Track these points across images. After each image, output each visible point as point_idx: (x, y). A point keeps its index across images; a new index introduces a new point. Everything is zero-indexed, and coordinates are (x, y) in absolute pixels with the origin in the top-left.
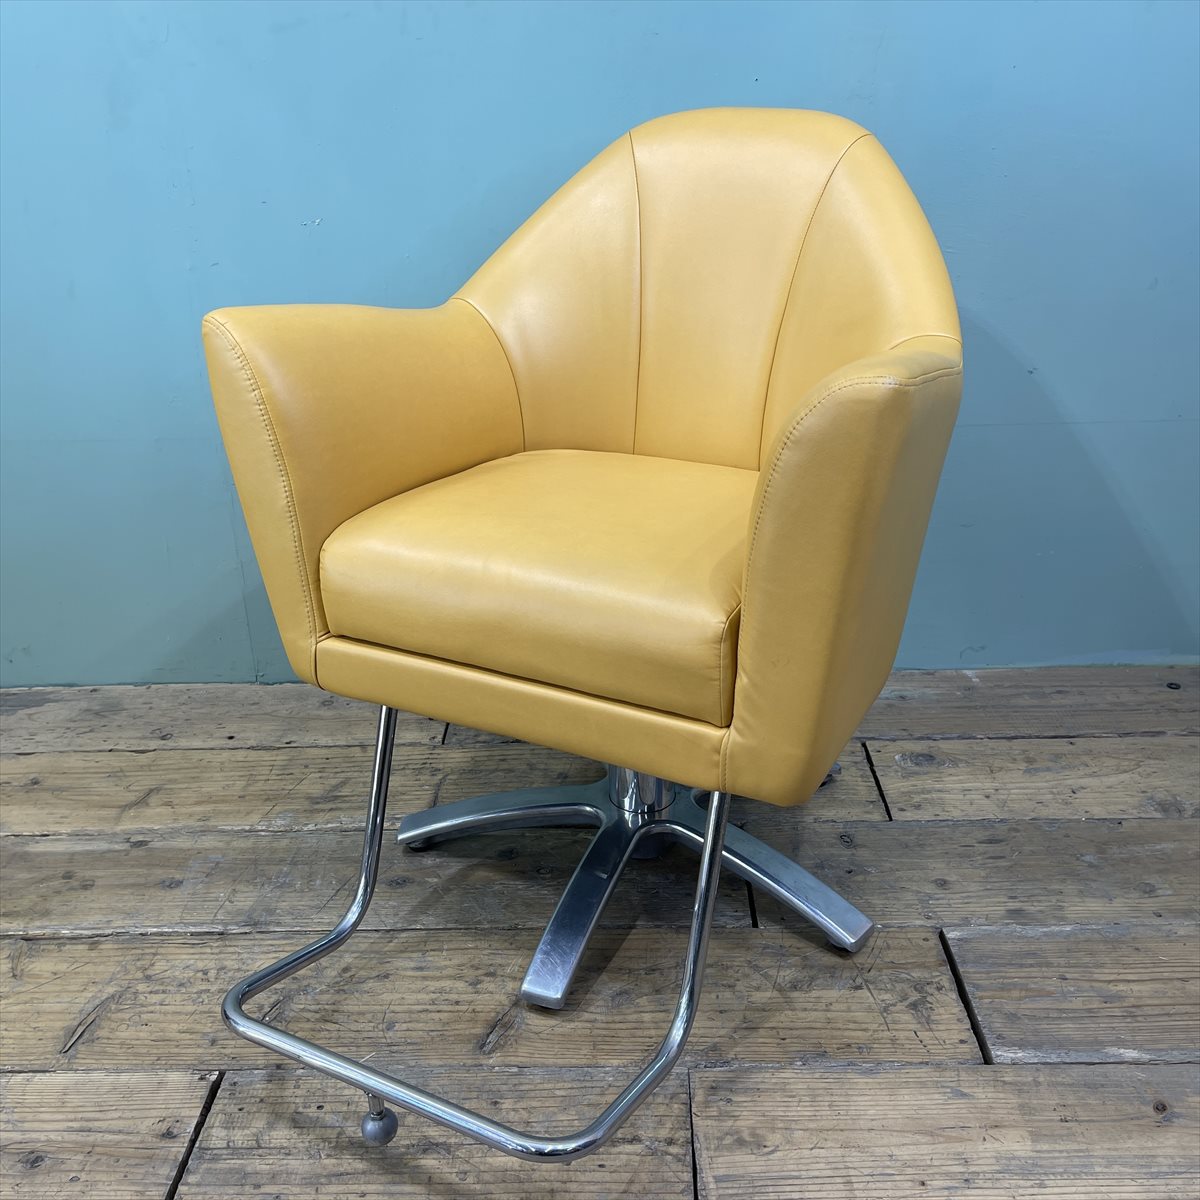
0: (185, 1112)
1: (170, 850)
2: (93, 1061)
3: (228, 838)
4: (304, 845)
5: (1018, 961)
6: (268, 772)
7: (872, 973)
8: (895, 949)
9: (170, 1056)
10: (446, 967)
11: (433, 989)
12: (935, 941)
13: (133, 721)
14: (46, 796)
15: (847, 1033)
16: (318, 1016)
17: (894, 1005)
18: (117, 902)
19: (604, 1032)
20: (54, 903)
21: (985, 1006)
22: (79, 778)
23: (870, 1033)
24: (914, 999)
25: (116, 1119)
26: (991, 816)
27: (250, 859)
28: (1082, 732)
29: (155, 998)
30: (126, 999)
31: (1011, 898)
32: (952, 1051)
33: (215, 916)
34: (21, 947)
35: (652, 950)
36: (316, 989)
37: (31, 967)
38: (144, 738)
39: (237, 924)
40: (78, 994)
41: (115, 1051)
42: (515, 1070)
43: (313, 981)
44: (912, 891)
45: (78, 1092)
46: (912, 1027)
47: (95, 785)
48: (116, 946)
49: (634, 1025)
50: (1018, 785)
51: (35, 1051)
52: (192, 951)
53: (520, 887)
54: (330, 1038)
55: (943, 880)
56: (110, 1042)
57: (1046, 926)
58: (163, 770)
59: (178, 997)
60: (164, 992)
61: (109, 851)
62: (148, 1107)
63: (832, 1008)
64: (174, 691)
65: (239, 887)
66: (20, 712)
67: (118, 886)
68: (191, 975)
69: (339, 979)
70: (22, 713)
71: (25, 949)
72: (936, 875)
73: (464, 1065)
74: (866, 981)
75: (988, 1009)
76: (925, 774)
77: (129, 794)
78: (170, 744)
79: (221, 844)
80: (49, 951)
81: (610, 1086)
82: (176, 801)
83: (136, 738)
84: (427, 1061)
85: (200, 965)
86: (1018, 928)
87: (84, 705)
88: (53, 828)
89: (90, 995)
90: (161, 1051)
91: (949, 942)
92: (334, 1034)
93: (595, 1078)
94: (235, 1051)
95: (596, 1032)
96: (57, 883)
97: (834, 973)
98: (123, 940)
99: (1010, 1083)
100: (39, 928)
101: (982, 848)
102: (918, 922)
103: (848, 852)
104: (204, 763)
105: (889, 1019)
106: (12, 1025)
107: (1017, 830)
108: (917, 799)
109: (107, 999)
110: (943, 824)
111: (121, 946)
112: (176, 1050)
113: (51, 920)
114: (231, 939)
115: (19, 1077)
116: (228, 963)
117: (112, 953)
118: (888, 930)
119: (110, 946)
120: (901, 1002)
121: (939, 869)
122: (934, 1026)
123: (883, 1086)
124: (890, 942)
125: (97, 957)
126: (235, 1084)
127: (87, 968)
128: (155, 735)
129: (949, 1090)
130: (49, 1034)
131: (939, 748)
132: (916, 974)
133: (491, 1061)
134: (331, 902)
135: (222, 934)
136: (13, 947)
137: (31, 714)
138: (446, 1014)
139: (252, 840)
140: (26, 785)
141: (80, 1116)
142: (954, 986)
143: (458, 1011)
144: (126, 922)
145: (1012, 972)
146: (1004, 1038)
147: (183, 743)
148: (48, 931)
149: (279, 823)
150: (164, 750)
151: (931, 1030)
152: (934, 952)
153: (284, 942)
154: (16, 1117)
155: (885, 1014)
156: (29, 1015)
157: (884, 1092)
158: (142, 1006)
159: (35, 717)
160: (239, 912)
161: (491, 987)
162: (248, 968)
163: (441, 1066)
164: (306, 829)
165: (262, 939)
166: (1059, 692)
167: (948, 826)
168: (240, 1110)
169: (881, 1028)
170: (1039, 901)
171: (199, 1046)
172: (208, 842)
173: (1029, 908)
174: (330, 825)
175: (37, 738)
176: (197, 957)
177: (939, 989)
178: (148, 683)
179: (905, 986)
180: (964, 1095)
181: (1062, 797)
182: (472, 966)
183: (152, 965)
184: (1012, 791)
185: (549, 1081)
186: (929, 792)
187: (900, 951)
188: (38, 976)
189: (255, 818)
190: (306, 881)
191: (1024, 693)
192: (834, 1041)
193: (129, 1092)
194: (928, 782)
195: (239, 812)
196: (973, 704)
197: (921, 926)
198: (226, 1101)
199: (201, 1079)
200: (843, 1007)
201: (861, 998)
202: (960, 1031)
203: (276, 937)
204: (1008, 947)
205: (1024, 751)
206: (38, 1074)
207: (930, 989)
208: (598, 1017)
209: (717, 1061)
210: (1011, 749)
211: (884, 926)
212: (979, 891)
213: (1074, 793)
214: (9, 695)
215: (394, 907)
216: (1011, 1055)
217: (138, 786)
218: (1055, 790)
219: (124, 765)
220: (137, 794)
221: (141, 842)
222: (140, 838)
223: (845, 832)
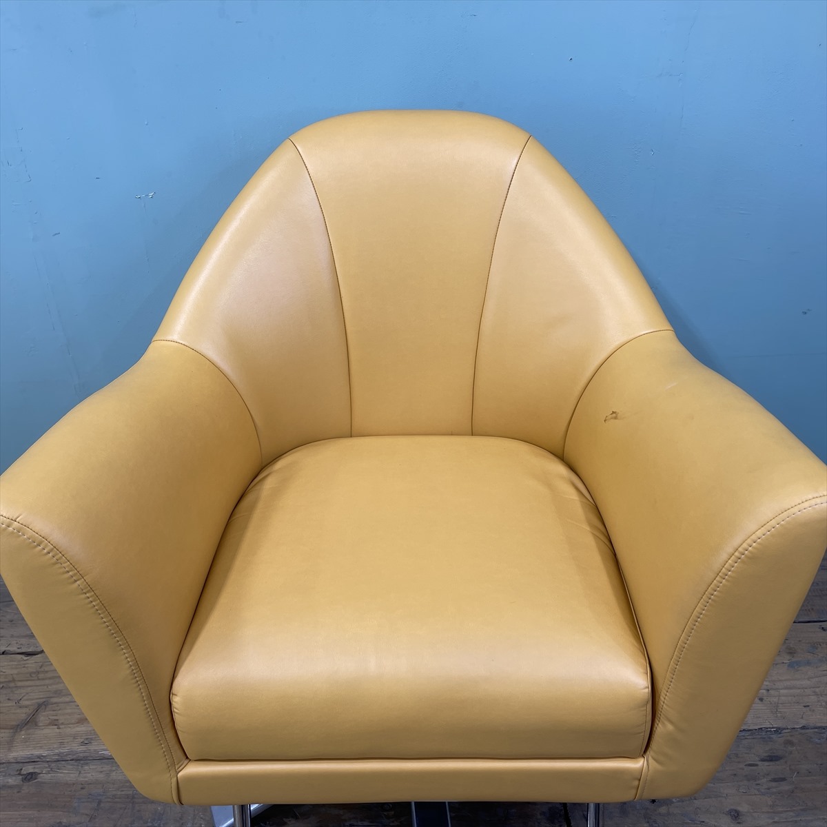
1: (56, 785)
26: (768, 725)
27: (128, 796)
50: (785, 684)
55: (736, 811)
61: (4, 787)
72: (728, 804)
77: (18, 710)
79: (102, 776)
82: (61, 719)
101: (764, 767)
107: (790, 743)
121: (731, 795)
172: (91, 773)
184: (781, 691)
217: (27, 700)
218: (817, 690)
219: (15, 671)
220: (27, 710)
221: (31, 774)
222: (29, 769)
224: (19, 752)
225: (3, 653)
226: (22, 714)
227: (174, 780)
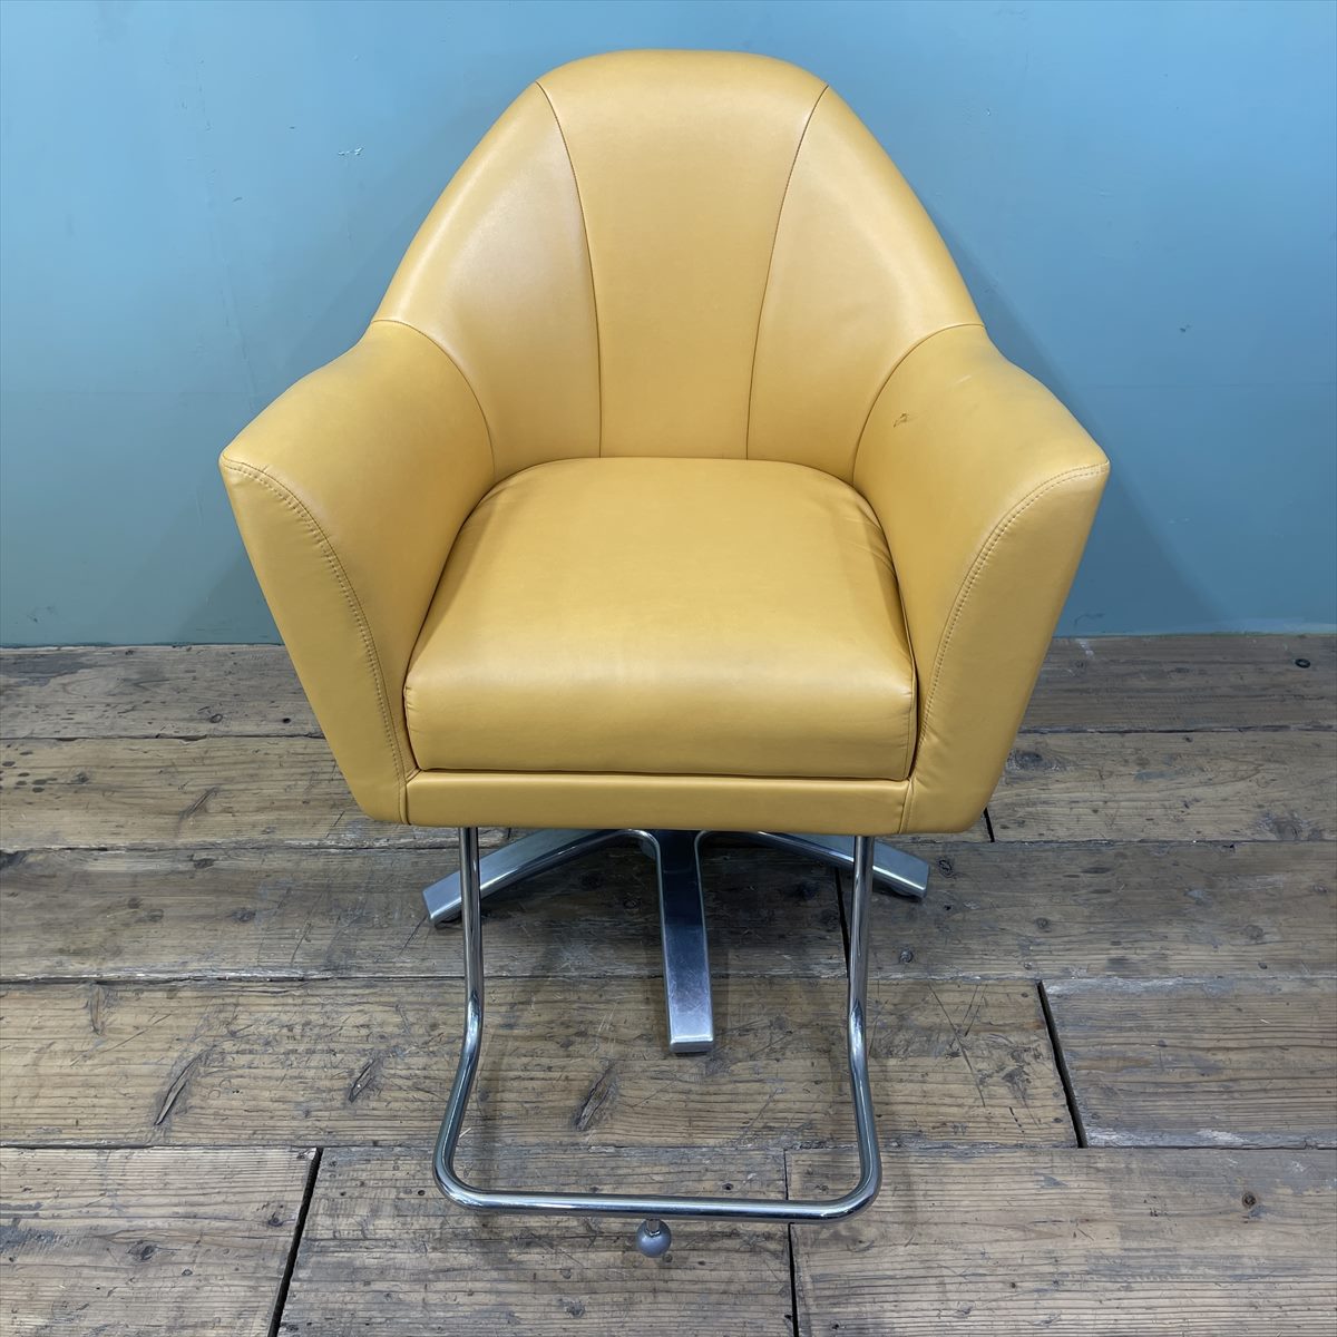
0: (289, 1197)
1: (236, 872)
2: (189, 1135)
3: (295, 857)
4: (378, 867)
5: (1117, 1024)
6: (330, 770)
7: (970, 1036)
8: (994, 1006)
9: (265, 1129)
10: (537, 1024)
11: (524, 1052)
12: (1034, 996)
13: (177, 696)
14: (96, 797)
15: (943, 1109)
16: (410, 1083)
17: (990, 1076)
18: (188, 938)
19: (699, 1106)
20: (124, 939)
21: (1082, 1078)
22: (129, 775)
23: (966, 1109)
24: (1012, 1068)
25: (220, 1203)
26: (1099, 837)
27: (323, 885)
28: (1200, 726)
29: (243, 1060)
30: (213, 1060)
31: (1114, 943)
32: (1047, 1131)
33: (293, 958)
34: (98, 994)
35: (744, 1005)
36: (405, 1050)
37: (111, 1019)
38: (191, 720)
39: (317, 968)
40: (164, 1054)
41: (212, 1123)
42: (611, 1150)
43: (401, 1041)
44: (1013, 934)
45: (179, 1172)
46: (1009, 1102)
47: (148, 784)
48: (195, 994)
49: (730, 1097)
50: (1128, 796)
51: (128, 1122)
52: (273, 1001)
53: (607, 924)
54: (424, 1110)
55: (1045, 920)
56: (203, 1112)
57: (1148, 979)
58: (218, 765)
59: (266, 1058)
60: (251, 1052)
61: (173, 872)
62: (250, 1189)
63: (927, 1078)
64: (218, 654)
65: (316, 921)
66: (52, 680)
67: (188, 917)
68: (276, 1031)
69: (427, 1038)
70: (55, 682)
71: (102, 996)
72: (1037, 914)
73: (561, 1144)
74: (963, 1047)
75: (1084, 1082)
76: (1031, 779)
77: (183, 796)
78: (221, 728)
79: (290, 864)
80: (127, 999)
81: (707, 1170)
82: (236, 807)
83: (184, 719)
84: (524, 1139)
85: (285, 1018)
86: (1120, 982)
87: (121, 672)
88: (109, 841)
89: (176, 1055)
90: (256, 1123)
91: (1049, 999)
92: (427, 1106)
93: (692, 1161)
94: (330, 1124)
95: (691, 1105)
96: (125, 912)
97: (931, 1036)
98: (202, 987)
99: (1103, 1171)
100: (113, 970)
101: (1086, 878)
102: (1018, 974)
103: (947, 883)
104: (260, 755)
105: (985, 1094)
106: (102, 1090)
107: (1124, 856)
108: (1021, 812)
109: (194, 1059)
110: (1047, 847)
111: (200, 994)
112: (271, 1123)
113: (124, 960)
114: (312, 987)
115: (117, 1154)
116: (313, 1017)
117: (192, 1003)
118: (986, 982)
119: (189, 994)
120: (997, 1072)
121: (1041, 905)
122: (1029, 1102)
123: (978, 1173)
124: (988, 998)
125: (177, 1008)
126: (334, 1164)
127: (170, 1021)
128: (204, 716)
129: (1042, 1178)
130: (140, 1102)
131: (1047, 745)
132: (1015, 1038)
133: (587, 1139)
134: (412, 942)
135: (302, 980)
136: (90, 994)
137: (64, 685)
138: (539, 1082)
139: (322, 860)
140: (73, 783)
141: (184, 1199)
142: (1052, 1054)
143: (550, 1079)
144: (202, 964)
145: (1110, 1036)
146: (1099, 1117)
147: (236, 727)
148: (122, 974)
149: (349, 837)
150: (214, 736)
151: (1027, 1106)
152: (1032, 1012)
153: (367, 991)
154: (120, 1201)
155: (981, 1087)
156: (116, 1079)
157: (977, 1180)
158: (231, 1069)
159: (69, 688)
160: (317, 954)
161: (583, 1049)
162: (334, 1023)
163: (538, 1145)
165: (345, 987)
166: (1179, 671)
167: (1053, 850)
168: (342, 1194)
169: (977, 1104)
170: (1142, 948)
171: (294, 1118)
172: (276, 861)
173: (1133, 957)
174: (402, 841)
175: (77, 718)
176: (280, 1008)
177: (1036, 1057)
178: (188, 644)
179: (1002, 1053)
180: (1057, 1184)
181: (1175, 812)
182: (562, 1024)
183: (235, 1018)
184: (1123, 803)
185: (646, 1165)
186: (1034, 804)
187: (997, 1010)
188: (119, 1031)
189: (322, 831)
190: (384, 914)
191: (1141, 671)
192: (930, 1119)
193: (230, 1173)
194: (1034, 792)
195: (305, 822)
196: (1085, 686)
197: (1020, 978)
198: (327, 1184)
199: (301, 1157)
200: (939, 1077)
201: (957, 1067)
202: (1056, 1108)
203: (357, 984)
204: (1108, 1006)
205: (1137, 750)
206: (136, 1151)
207: (1027, 1057)
208: (694, 1088)
209: (813, 1141)
210: (1123, 747)
211: (983, 978)
212: (1082, 934)
213: (1187, 806)
214: (36, 656)
216: (1105, 1137)
217: (193, 786)
218: (1166, 803)
219: (175, 756)
220: (194, 796)
221: (205, 860)
222: (204, 855)
223: (945, 857)
224: (188, 838)
225: (157, 737)
226: (188, 801)
227: (403, 789)
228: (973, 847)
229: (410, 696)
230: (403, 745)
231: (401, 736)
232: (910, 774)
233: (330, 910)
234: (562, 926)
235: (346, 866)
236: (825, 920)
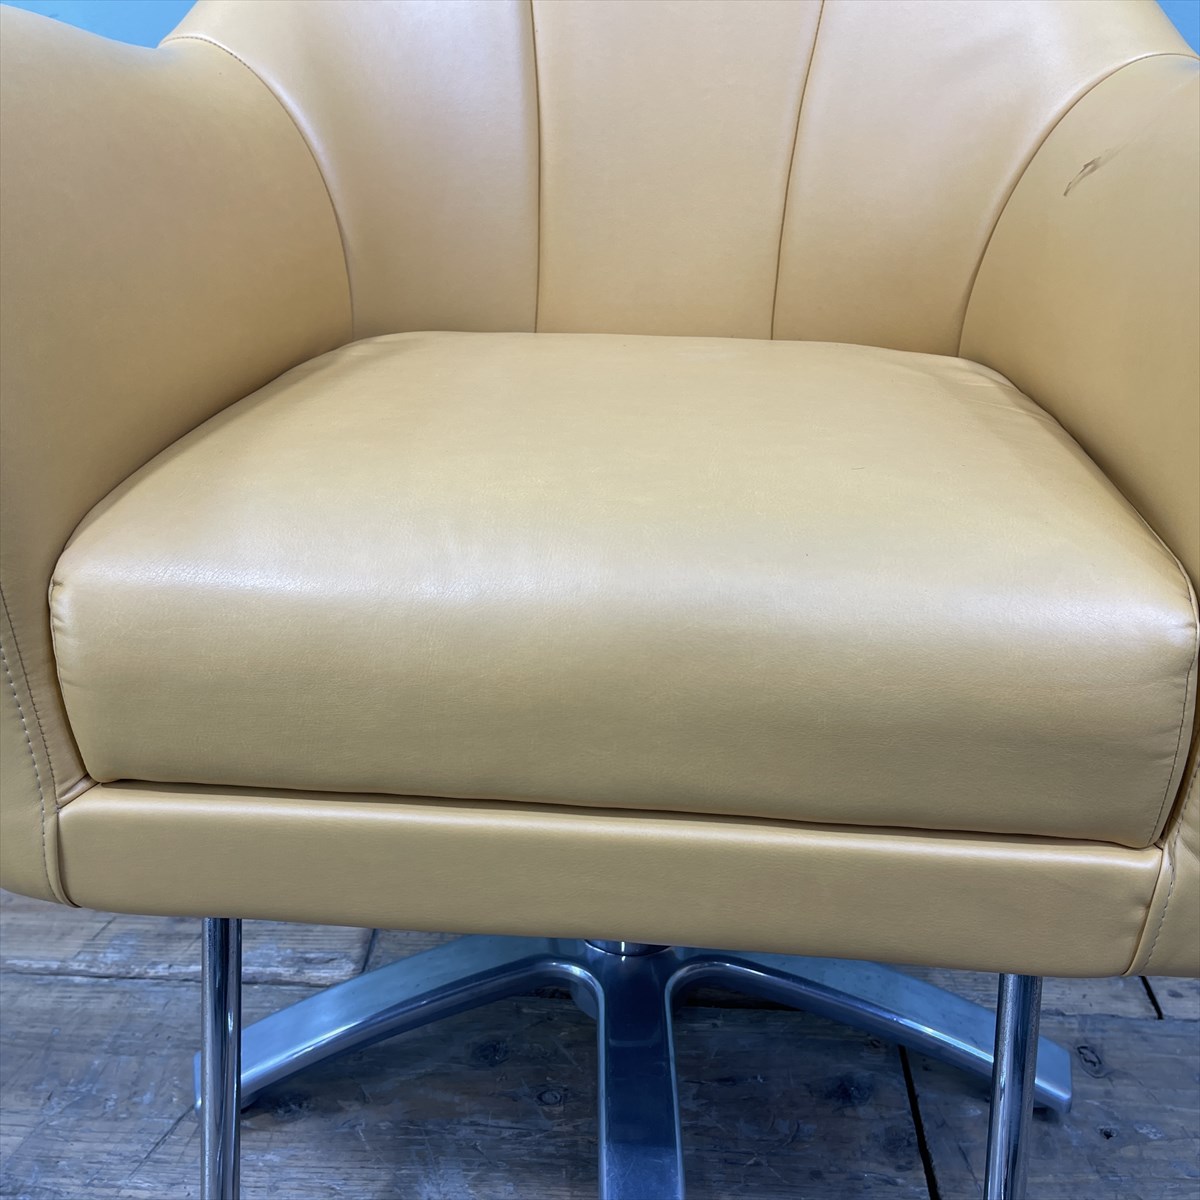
3: (14, 987)
4: (141, 1010)
27: (42, 1037)
53: (506, 1134)
103: (1098, 1087)
134: (161, 1148)
139: (55, 994)
149: (110, 959)
164: (152, 973)
174: (193, 969)
189: (72, 945)
190: (126, 1093)
195: (49, 931)
215: (272, 1168)
223: (1086, 1040)
227: (50, 823)
228: (1129, 1025)
229: (63, 603)
230: (50, 719)
231: (44, 695)
232: (1163, 836)
233: (39, 1082)
234: (427, 1133)
235: (91, 1006)
236: (892, 1145)
